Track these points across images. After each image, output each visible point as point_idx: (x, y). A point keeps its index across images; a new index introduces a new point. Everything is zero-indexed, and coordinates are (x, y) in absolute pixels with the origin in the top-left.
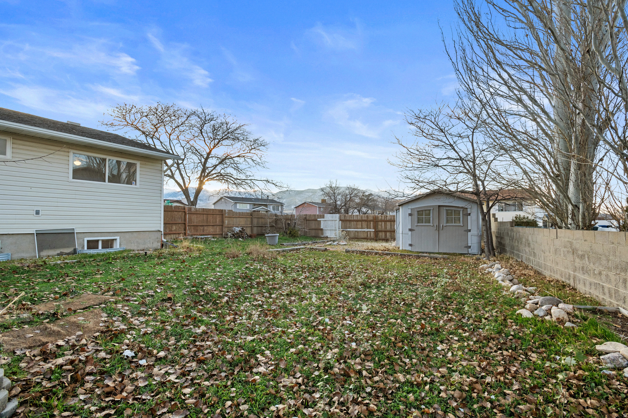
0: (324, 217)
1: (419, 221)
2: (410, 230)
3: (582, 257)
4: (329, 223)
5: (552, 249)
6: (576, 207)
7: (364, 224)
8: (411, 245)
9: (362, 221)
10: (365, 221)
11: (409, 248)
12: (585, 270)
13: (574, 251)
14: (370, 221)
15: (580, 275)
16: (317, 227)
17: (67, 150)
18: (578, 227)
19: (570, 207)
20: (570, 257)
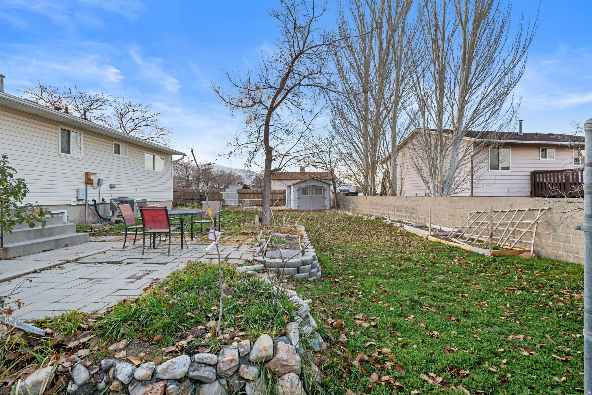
0: (225, 191)
1: (303, 193)
2: (298, 198)
3: (374, 205)
4: (229, 195)
5: (365, 203)
6: (371, 188)
7: (255, 196)
8: (298, 207)
9: (253, 193)
10: (256, 193)
11: (297, 208)
12: (375, 209)
13: (372, 203)
14: (259, 193)
15: (374, 211)
16: (219, 198)
17: (143, 151)
18: (371, 195)
19: (369, 188)
20: (371, 205)
